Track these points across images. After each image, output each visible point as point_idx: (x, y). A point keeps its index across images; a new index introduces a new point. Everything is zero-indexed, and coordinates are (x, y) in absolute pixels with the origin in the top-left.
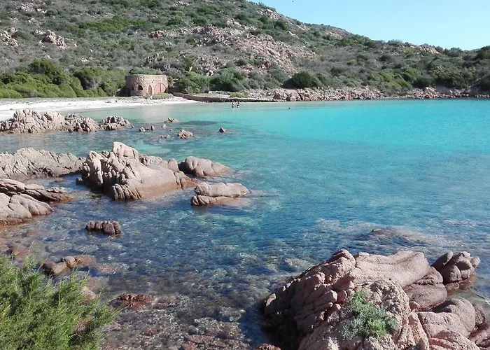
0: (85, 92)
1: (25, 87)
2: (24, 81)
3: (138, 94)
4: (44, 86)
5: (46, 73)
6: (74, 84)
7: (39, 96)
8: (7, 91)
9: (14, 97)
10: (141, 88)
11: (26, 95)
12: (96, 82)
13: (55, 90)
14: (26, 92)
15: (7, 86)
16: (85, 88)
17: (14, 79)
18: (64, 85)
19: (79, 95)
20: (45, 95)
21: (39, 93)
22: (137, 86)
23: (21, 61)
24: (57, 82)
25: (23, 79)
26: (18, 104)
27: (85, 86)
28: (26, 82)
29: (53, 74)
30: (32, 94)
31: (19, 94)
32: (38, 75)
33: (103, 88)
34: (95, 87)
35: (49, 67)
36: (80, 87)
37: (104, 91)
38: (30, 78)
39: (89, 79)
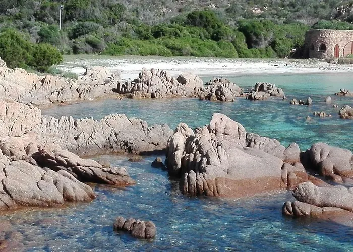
0: (249, 51)
1: (177, 43)
2: (177, 35)
3: (319, 56)
4: (200, 42)
5: (205, 26)
6: (237, 40)
7: (192, 55)
8: (155, 47)
9: (162, 54)
10: (324, 48)
11: (176, 52)
12: (265, 39)
13: (212, 48)
14: (178, 50)
15: (156, 41)
16: (250, 47)
17: (166, 32)
18: (224, 41)
19: (241, 55)
20: (199, 53)
21: (192, 51)
22: (319, 45)
23: (180, 10)
24: (216, 37)
25: (177, 33)
26: (164, 63)
27: (250, 43)
28: (179, 36)
29: (213, 27)
30: (184, 52)
31: (169, 51)
32: (196, 29)
33: (273, 48)
34: (263, 45)
35: (210, 18)
36: (243, 45)
37: (275, 51)
38: (185, 32)
39: (257, 35)
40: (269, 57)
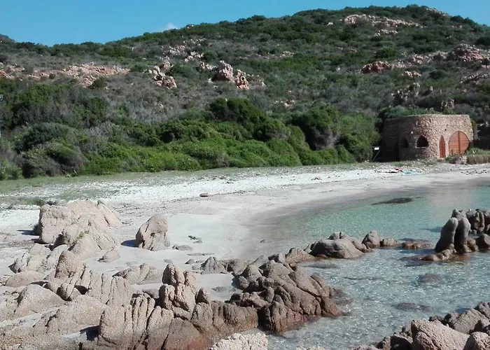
0: (314, 154)
1: (206, 147)
2: (200, 136)
4: (240, 145)
5: (240, 121)
6: (294, 139)
7: (232, 165)
8: (170, 156)
9: (184, 168)
10: (424, 142)
11: (207, 162)
12: (334, 134)
13: (261, 152)
14: (209, 158)
15: (169, 146)
16: (313, 148)
17: (182, 132)
18: (278, 140)
19: (306, 161)
20: (242, 162)
21: (231, 159)
22: (416, 138)
23: (185, 107)
24: (263, 134)
25: (199, 133)
27: (315, 141)
28: (204, 137)
29: (253, 120)
30: (220, 161)
31: (195, 161)
32: (226, 125)
33: (347, 146)
34: (332, 140)
35: (245, 108)
36: (304, 146)
37: (349, 153)
38: (212, 130)
39: (322, 129)
40: (345, 162)
